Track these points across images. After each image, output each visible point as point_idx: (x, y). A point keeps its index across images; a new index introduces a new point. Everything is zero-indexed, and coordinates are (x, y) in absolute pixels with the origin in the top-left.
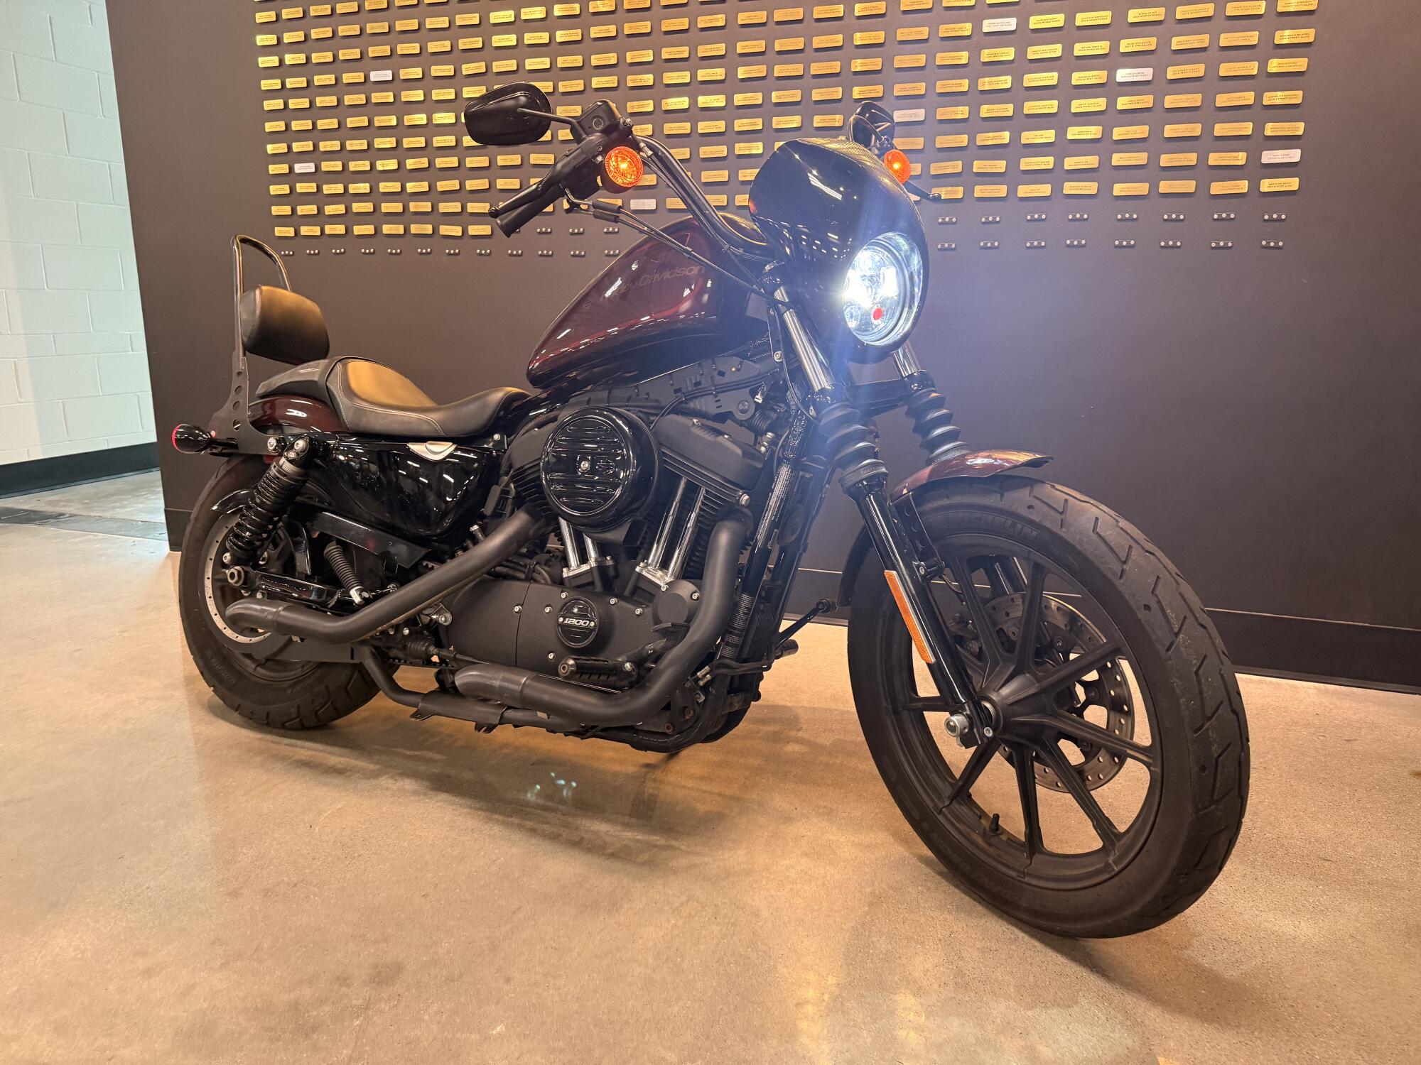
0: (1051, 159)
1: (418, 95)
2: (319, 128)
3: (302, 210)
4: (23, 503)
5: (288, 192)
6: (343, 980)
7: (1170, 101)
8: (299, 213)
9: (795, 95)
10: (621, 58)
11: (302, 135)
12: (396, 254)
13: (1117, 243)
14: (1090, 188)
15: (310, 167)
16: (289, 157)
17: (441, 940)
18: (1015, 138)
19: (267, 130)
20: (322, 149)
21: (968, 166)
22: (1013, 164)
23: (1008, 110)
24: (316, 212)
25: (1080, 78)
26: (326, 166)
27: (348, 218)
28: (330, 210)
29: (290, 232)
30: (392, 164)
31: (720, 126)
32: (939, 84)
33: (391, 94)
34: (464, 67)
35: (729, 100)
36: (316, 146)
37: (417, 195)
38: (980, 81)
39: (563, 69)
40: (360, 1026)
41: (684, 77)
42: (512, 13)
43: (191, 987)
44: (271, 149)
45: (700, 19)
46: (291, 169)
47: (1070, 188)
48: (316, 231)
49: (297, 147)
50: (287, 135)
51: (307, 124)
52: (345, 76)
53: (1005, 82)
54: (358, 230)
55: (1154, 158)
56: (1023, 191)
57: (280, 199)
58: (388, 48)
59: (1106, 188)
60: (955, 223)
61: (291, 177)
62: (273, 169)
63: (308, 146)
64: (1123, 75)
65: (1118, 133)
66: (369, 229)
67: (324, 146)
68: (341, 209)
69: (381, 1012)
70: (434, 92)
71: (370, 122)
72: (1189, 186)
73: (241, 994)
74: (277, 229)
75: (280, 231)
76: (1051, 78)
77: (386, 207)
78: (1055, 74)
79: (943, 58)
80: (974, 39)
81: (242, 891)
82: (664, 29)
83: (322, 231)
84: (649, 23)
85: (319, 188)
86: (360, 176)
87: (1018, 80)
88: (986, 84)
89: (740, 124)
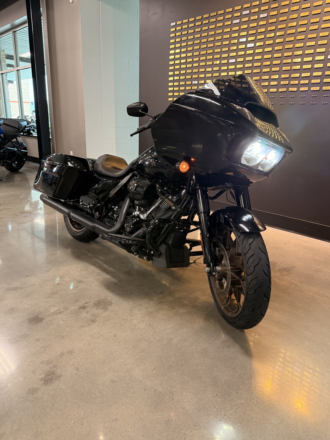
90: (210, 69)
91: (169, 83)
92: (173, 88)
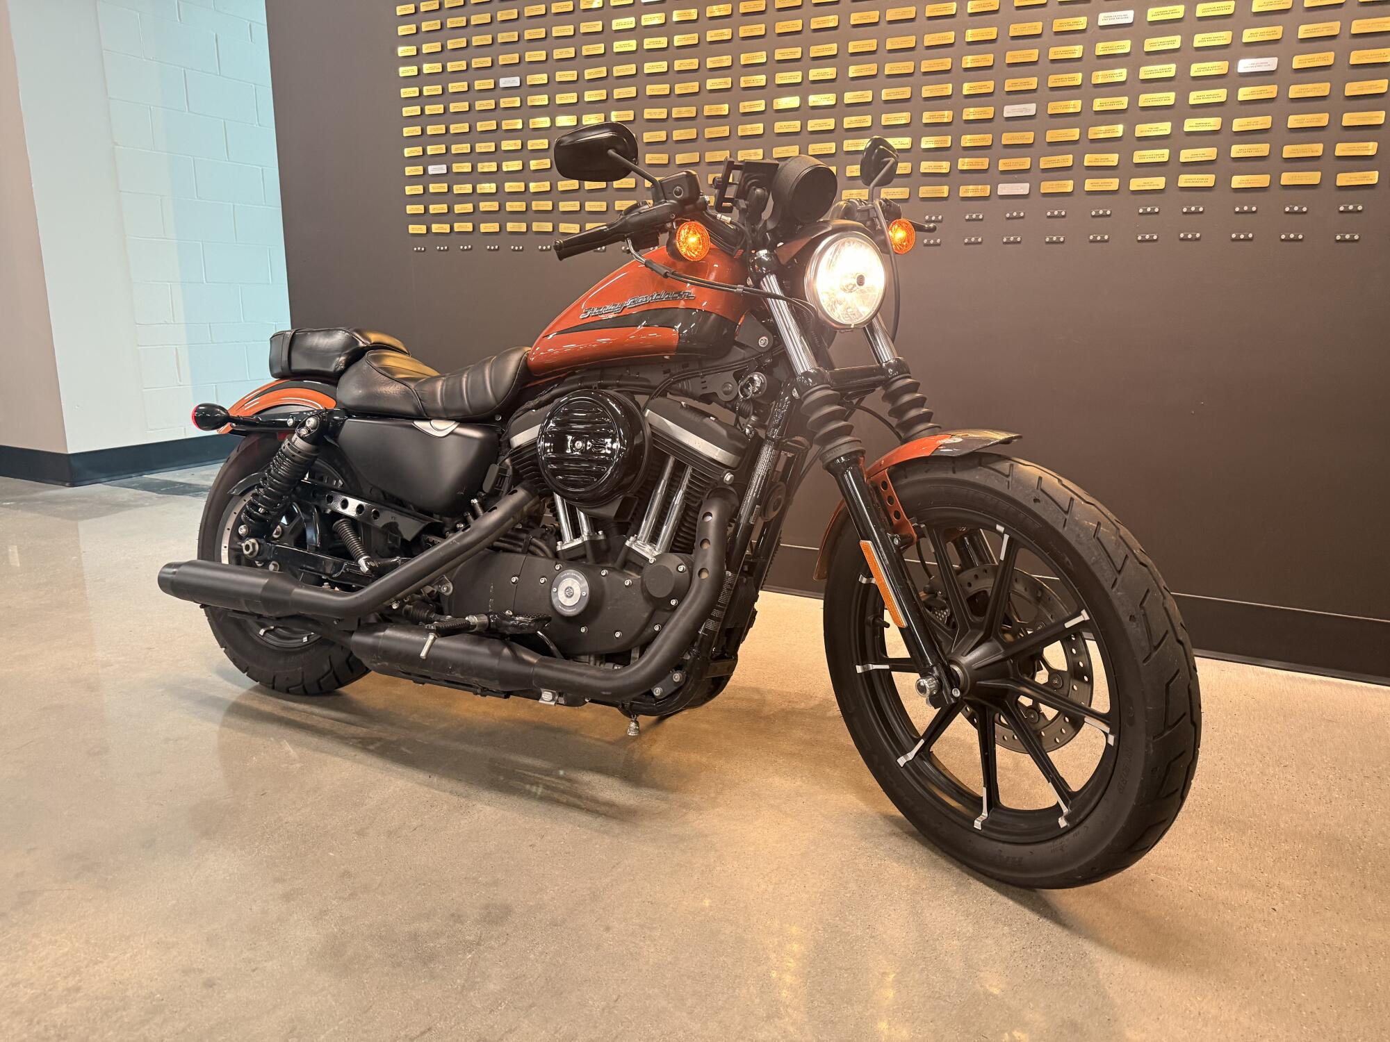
0: (1166, 152)
1: (542, 100)
2: (452, 132)
3: (433, 209)
4: (179, 476)
5: (422, 192)
6: (457, 917)
7: (1295, 91)
8: (431, 212)
9: (905, 93)
10: (735, 60)
11: (436, 139)
12: (519, 250)
13: (1234, 236)
14: (1208, 180)
15: (442, 169)
16: (423, 160)
17: (547, 887)
18: (1130, 130)
19: (405, 135)
20: (453, 152)
21: (1079, 159)
22: (1126, 157)
23: (1122, 102)
24: (446, 211)
25: (1199, 70)
26: (457, 168)
27: (476, 216)
28: (458, 209)
29: (422, 229)
30: (515, 165)
31: (829, 124)
32: (1051, 78)
33: (518, 99)
34: (586, 72)
35: (840, 98)
36: (448, 149)
37: (540, 195)
38: (1094, 74)
39: (680, 72)
40: (472, 959)
41: (795, 77)
42: (633, 19)
43: (324, 912)
44: (408, 152)
45: (812, 20)
46: (425, 170)
47: (1185, 180)
48: (446, 228)
49: (431, 150)
50: (422, 139)
51: (441, 129)
52: (477, 83)
53: (1120, 75)
54: (485, 227)
55: (1276, 149)
56: (1136, 184)
57: (415, 199)
58: (517, 56)
59: (1223, 181)
60: (1064, 216)
61: (424, 179)
62: (409, 171)
63: (441, 149)
64: (1245, 65)
65: (1238, 124)
66: (494, 227)
67: (455, 149)
68: (468, 208)
69: (492, 948)
70: (558, 96)
71: (498, 125)
72: (1313, 177)
73: (366, 922)
74: (411, 227)
75: (414, 229)
76: (1169, 70)
77: (511, 206)
78: (1173, 67)
79: (1056, 53)
80: (1089, 33)
81: (368, 831)
82: (778, 31)
83: (452, 228)
84: (763, 26)
85: (450, 188)
86: (488, 176)
87: (1134, 72)
88: (1100, 77)
89: (849, 122)
90: (568, 30)
91: (403, 91)
92: (418, 108)
